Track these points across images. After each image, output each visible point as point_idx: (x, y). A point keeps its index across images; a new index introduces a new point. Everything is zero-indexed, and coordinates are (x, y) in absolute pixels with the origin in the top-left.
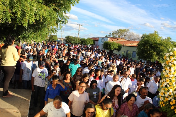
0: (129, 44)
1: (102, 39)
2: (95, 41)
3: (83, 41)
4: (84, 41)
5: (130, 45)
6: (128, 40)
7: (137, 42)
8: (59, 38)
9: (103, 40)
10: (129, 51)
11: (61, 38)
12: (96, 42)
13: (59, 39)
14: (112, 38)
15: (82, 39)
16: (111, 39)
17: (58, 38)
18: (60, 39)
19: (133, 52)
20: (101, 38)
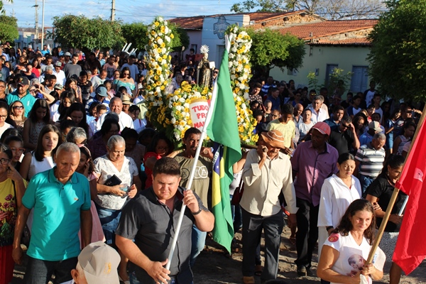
0: (336, 37)
1: (216, 21)
2: (189, 34)
3: (137, 36)
4: (139, 37)
5: (341, 38)
6: (329, 17)
7: (367, 23)
8: (29, 30)
9: (220, 26)
10: (337, 65)
11: (33, 30)
12: (192, 38)
13: (26, 35)
14: (261, 15)
15: (130, 28)
16: (256, 19)
17: (21, 29)
18: (29, 34)
19: (355, 67)
20: (214, 17)
